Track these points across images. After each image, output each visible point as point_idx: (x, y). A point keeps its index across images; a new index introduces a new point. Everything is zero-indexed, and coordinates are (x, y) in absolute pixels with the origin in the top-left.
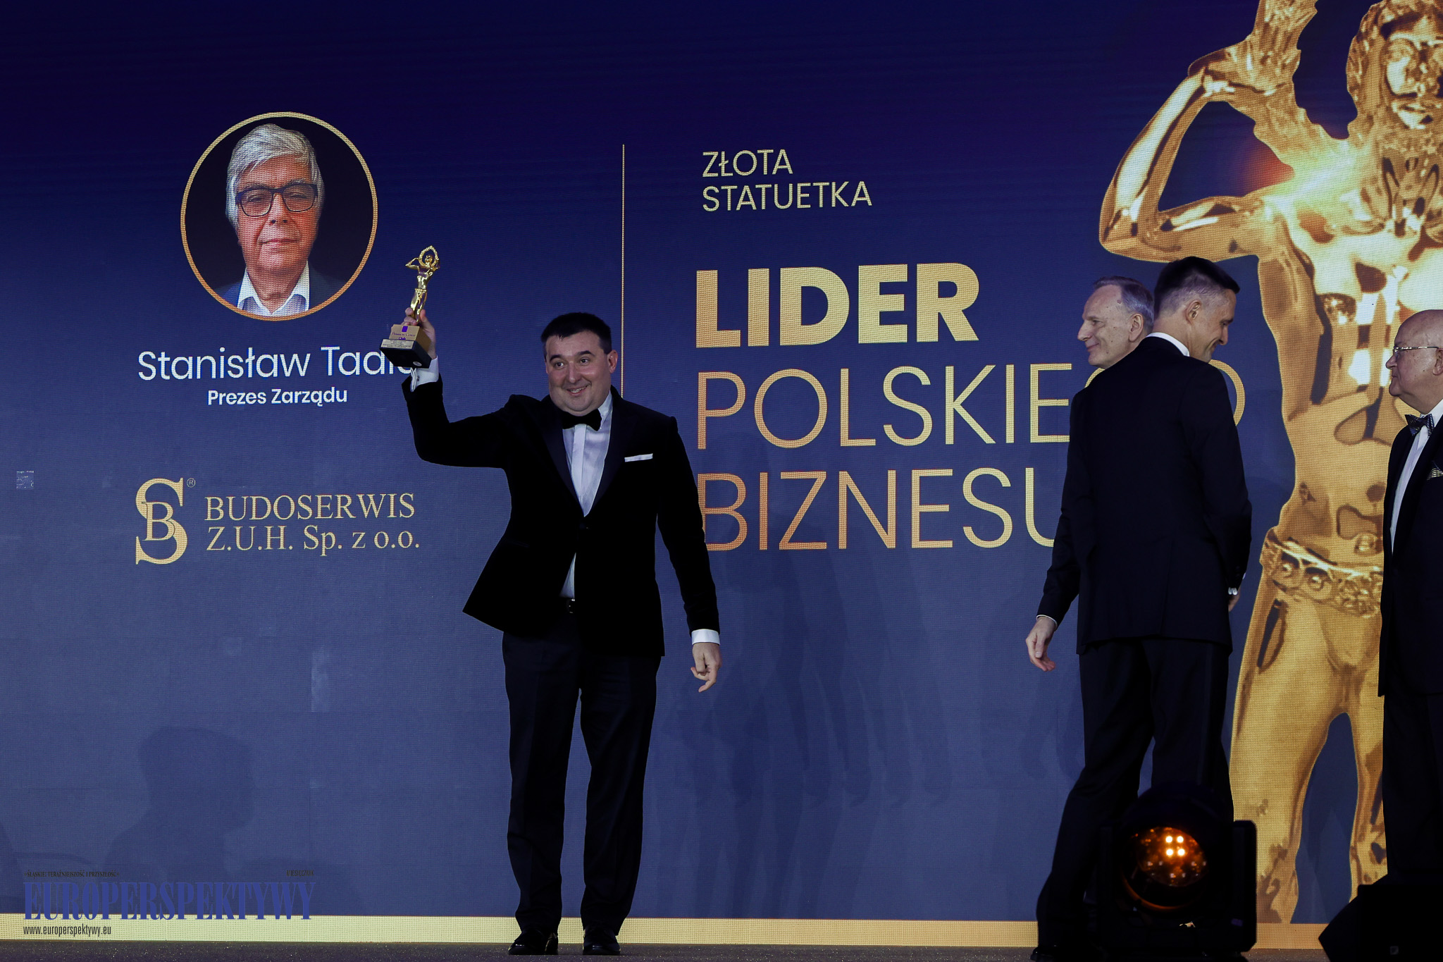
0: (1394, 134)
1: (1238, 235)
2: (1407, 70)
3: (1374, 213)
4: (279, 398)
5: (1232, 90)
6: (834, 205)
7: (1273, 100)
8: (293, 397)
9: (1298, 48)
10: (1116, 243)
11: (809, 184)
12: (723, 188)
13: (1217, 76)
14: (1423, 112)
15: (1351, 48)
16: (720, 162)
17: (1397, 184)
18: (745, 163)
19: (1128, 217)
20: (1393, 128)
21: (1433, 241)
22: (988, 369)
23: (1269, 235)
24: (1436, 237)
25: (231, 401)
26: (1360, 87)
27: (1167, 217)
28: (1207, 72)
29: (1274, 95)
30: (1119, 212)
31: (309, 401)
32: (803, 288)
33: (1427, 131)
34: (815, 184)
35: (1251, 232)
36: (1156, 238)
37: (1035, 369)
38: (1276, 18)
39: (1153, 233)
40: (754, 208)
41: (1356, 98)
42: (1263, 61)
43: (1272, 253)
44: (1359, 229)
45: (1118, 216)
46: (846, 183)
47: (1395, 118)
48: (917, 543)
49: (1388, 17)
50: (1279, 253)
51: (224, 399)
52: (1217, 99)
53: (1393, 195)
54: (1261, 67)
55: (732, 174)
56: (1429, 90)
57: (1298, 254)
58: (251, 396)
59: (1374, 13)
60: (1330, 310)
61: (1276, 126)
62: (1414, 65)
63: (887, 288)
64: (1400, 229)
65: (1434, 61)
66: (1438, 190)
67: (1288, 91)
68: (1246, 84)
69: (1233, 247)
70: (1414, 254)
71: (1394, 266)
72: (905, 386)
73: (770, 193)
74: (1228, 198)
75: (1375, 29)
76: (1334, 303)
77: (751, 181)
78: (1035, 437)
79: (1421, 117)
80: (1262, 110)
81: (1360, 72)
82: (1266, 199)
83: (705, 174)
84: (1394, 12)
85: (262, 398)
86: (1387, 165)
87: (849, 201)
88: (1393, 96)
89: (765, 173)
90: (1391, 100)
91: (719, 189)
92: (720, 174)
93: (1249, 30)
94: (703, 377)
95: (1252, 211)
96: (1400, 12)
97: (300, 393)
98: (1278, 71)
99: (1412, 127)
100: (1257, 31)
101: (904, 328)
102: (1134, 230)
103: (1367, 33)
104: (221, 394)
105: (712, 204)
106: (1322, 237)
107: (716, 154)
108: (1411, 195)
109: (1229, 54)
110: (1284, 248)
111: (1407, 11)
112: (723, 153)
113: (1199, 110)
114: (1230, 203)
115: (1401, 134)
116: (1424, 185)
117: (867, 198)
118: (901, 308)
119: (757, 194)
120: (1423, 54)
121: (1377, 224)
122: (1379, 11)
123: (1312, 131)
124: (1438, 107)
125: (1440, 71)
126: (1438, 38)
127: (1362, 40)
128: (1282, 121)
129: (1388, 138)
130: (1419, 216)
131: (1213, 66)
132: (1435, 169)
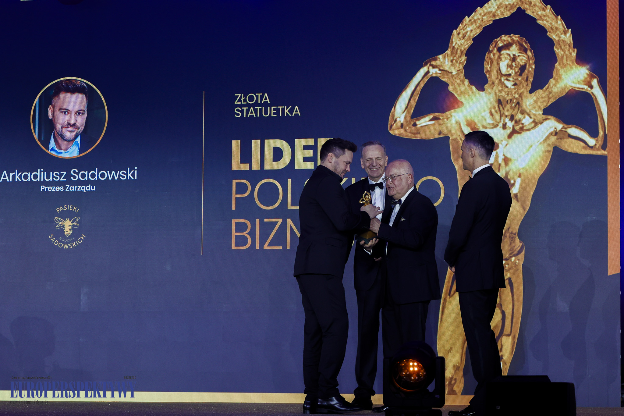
0: (502, 90)
1: (442, 128)
2: (508, 65)
3: (494, 120)
4: (69, 189)
5: (440, 72)
6: (285, 115)
7: (456, 76)
8: (74, 188)
9: (466, 56)
10: (395, 131)
11: (276, 107)
12: (242, 108)
13: (434, 67)
14: (513, 81)
15: (486, 56)
16: (242, 98)
17: (503, 109)
18: (251, 99)
19: (399, 121)
20: (502, 87)
21: (517, 131)
23: (454, 128)
24: (518, 129)
25: (50, 190)
26: (489, 72)
27: (415, 121)
28: (430, 65)
29: (456, 74)
31: (80, 190)
32: (274, 147)
33: (515, 89)
34: (278, 107)
35: (447, 127)
36: (410, 129)
38: (457, 44)
39: (409, 128)
40: (255, 116)
41: (488, 76)
42: (452, 61)
43: (455, 135)
44: (489, 126)
45: (396, 120)
46: (290, 107)
47: (503, 84)
49: (501, 44)
50: (457, 135)
51: (47, 189)
52: (435, 75)
53: (502, 113)
54: (451, 63)
55: (246, 103)
56: (516, 73)
58: (58, 188)
59: (495, 43)
61: (457, 86)
62: (510, 63)
63: (306, 148)
64: (504, 126)
65: (518, 62)
66: (519, 112)
67: (462, 73)
68: (445, 70)
69: (440, 133)
70: (510, 136)
73: (261, 110)
74: (438, 114)
75: (495, 49)
77: (254, 106)
79: (513, 83)
80: (451, 80)
81: (490, 66)
82: (452, 114)
83: (236, 103)
84: (503, 43)
85: (62, 189)
86: (499, 102)
87: (292, 114)
88: (502, 75)
89: (259, 102)
90: (501, 77)
91: (241, 108)
92: (241, 103)
93: (447, 49)
94: (234, 182)
95: (447, 119)
96: (505, 43)
97: (77, 187)
98: (458, 65)
99: (509, 87)
100: (450, 49)
101: (313, 163)
102: (402, 126)
103: (492, 51)
104: (46, 187)
105: (238, 115)
107: (240, 95)
108: (509, 113)
109: (439, 58)
110: (460, 134)
111: (508, 42)
112: (243, 95)
113: (427, 80)
114: (439, 116)
115: (505, 90)
116: (514, 109)
117: (299, 113)
118: (311, 156)
119: (256, 111)
120: (514, 59)
121: (495, 125)
122: (497, 42)
123: (471, 89)
124: (520, 79)
125: (521, 65)
126: (519, 53)
127: (490, 53)
128: (459, 84)
129: (500, 91)
130: (512, 122)
131: (433, 63)
132: (518, 103)
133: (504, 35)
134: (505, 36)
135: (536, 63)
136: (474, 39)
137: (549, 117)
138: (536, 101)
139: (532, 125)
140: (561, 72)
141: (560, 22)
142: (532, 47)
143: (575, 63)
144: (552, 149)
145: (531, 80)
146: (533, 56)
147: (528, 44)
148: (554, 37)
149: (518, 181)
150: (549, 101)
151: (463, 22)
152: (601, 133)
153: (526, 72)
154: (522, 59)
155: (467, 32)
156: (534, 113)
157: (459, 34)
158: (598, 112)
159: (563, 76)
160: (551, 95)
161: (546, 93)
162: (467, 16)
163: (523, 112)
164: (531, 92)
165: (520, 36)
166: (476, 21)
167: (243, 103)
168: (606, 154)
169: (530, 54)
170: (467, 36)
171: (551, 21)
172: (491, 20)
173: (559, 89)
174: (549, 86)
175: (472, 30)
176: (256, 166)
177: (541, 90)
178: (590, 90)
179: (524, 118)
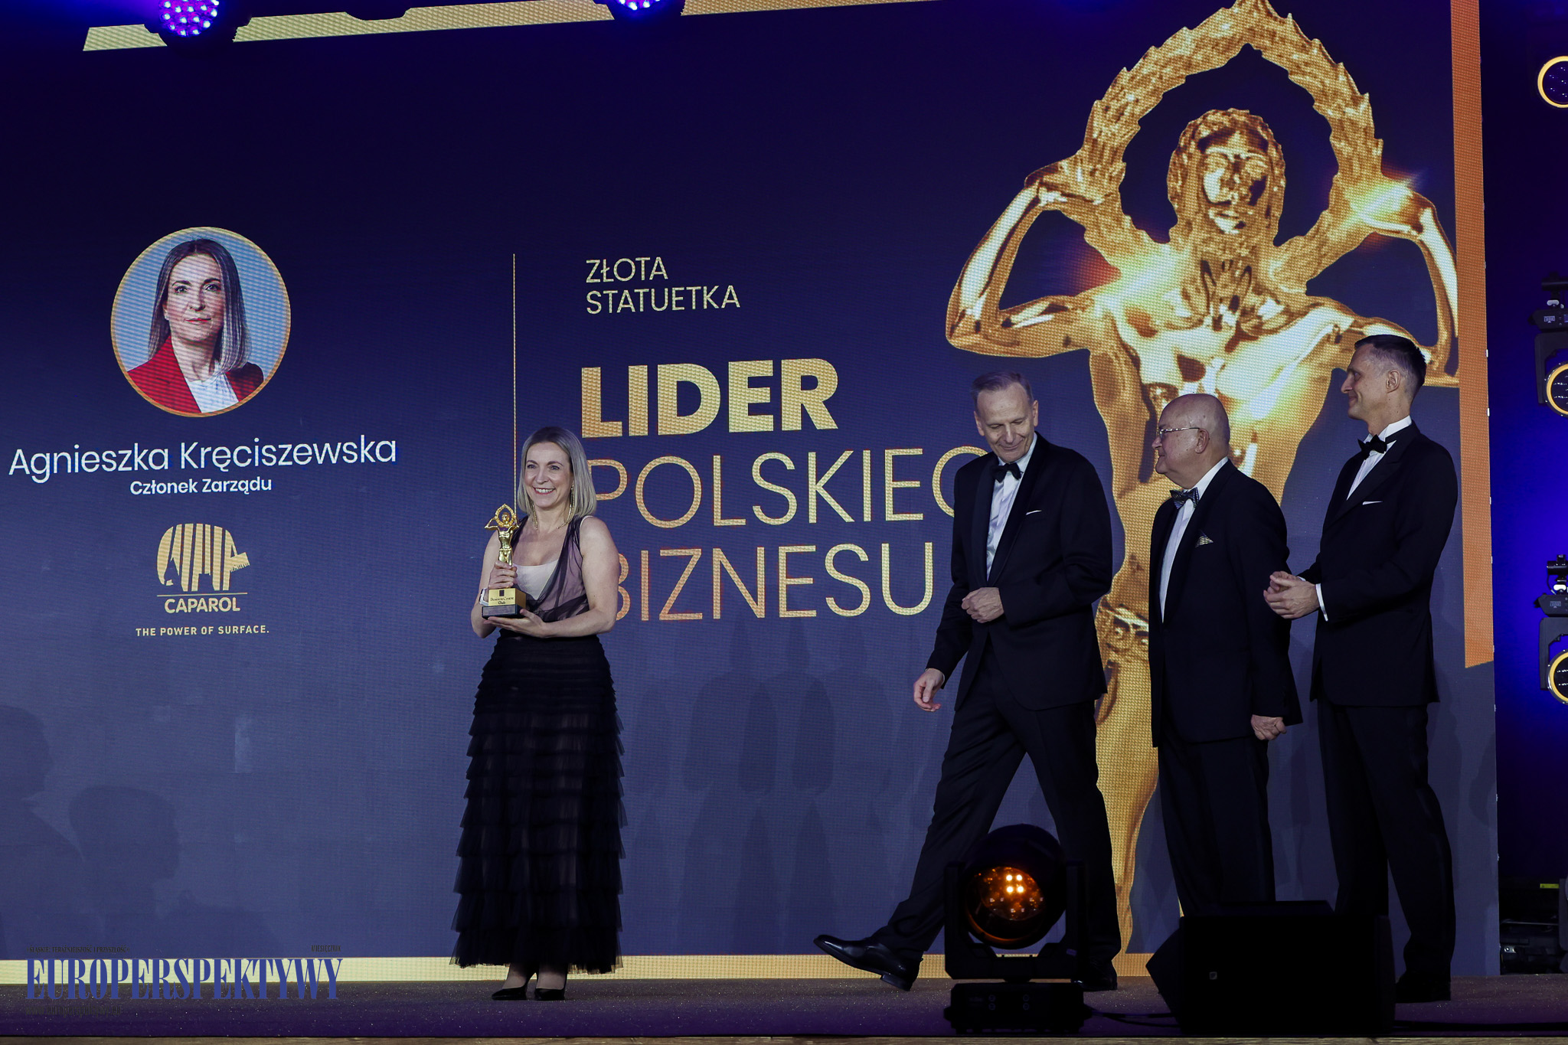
1: (1071, 330)
2: (1222, 180)
3: (1193, 307)
5: (1064, 199)
6: (705, 307)
7: (1101, 208)
9: (1124, 161)
10: (961, 340)
11: (683, 289)
12: (605, 292)
13: (1051, 187)
14: (1236, 218)
15: (1171, 160)
16: (602, 269)
17: (1214, 284)
18: (625, 270)
19: (972, 316)
20: (1209, 232)
21: (1247, 334)
22: (847, 455)
23: (1099, 329)
24: (1249, 330)
26: (1179, 197)
27: (1007, 315)
28: (1042, 184)
29: (1102, 204)
30: (964, 311)
32: (679, 383)
33: (1240, 235)
34: (688, 288)
35: (1083, 329)
36: (997, 334)
37: (889, 454)
38: (1103, 134)
39: (994, 330)
40: (633, 310)
41: (1176, 206)
42: (1092, 173)
43: (1102, 347)
44: (1180, 323)
45: (963, 314)
46: (716, 287)
47: (1212, 224)
48: (784, 613)
49: (1205, 132)
50: (1109, 347)
52: (1052, 208)
53: (1211, 293)
54: (1090, 179)
55: (612, 280)
56: (1242, 198)
57: (1125, 347)
59: (1192, 130)
60: (1155, 398)
61: (1104, 230)
62: (1228, 176)
63: (754, 382)
64: (1217, 324)
65: (1246, 172)
66: (1250, 291)
67: (1115, 200)
68: (1077, 194)
69: (1067, 341)
70: (1231, 346)
71: (1212, 358)
72: (772, 471)
73: (647, 296)
74: (1062, 298)
75: (1193, 143)
76: (1159, 391)
77: (630, 286)
78: (890, 516)
79: (1235, 223)
80: (1092, 218)
81: (1180, 183)
82: (1095, 298)
83: (589, 280)
84: (1212, 128)
86: (1205, 267)
87: (719, 303)
88: (1210, 204)
89: (643, 278)
90: (1207, 209)
91: (602, 293)
92: (602, 279)
93: (1079, 146)
95: (1083, 309)
96: (1215, 128)
98: (1105, 182)
99: (1227, 233)
100: (1086, 146)
101: (770, 418)
102: (978, 327)
103: (1186, 147)
105: (595, 308)
106: (1147, 331)
107: (598, 261)
108: (1227, 293)
109: (1061, 168)
110: (1113, 343)
111: (1222, 127)
112: (605, 261)
113: (1035, 218)
114: (1063, 302)
115: (1217, 238)
116: (1238, 284)
117: (736, 301)
118: (768, 400)
119: (635, 298)
120: (1236, 166)
121: (1195, 319)
122: (1197, 127)
123: (1137, 237)
124: (1251, 213)
125: (1252, 180)
126: (1249, 151)
127: (1182, 152)
128: (1109, 227)
129: (1205, 241)
130: (1234, 312)
131: (1046, 178)
132: (1248, 270)
133: (1213, 111)
134: (1214, 114)
135: (1288, 174)
136: (1143, 122)
137: (1320, 300)
138: (1290, 264)
139: (1282, 319)
140: (1347, 196)
141: (1342, 78)
142: (1279, 138)
143: (1379, 173)
144: (1328, 374)
145: (1277, 213)
146: (1281, 159)
147: (1270, 130)
148: (1330, 113)
149: (1252, 450)
150: (1319, 264)
151: (1115, 82)
152: (1444, 336)
153: (1266, 195)
154: (1256, 166)
155: (1127, 104)
156: (1286, 290)
157: (1107, 109)
158: (1435, 286)
159: (1352, 205)
160: (1324, 249)
161: (1314, 244)
162: (1125, 68)
163: (1259, 290)
164: (1278, 242)
165: (1251, 113)
166: (1145, 80)
167: (605, 280)
168: (1457, 384)
169: (1273, 152)
170: (1125, 113)
171: (1321, 76)
172: (1181, 77)
173: (1344, 235)
174: (1318, 229)
175: (1137, 101)
176: (639, 426)
177: (1301, 238)
178: (1416, 236)
179: (1263, 302)
